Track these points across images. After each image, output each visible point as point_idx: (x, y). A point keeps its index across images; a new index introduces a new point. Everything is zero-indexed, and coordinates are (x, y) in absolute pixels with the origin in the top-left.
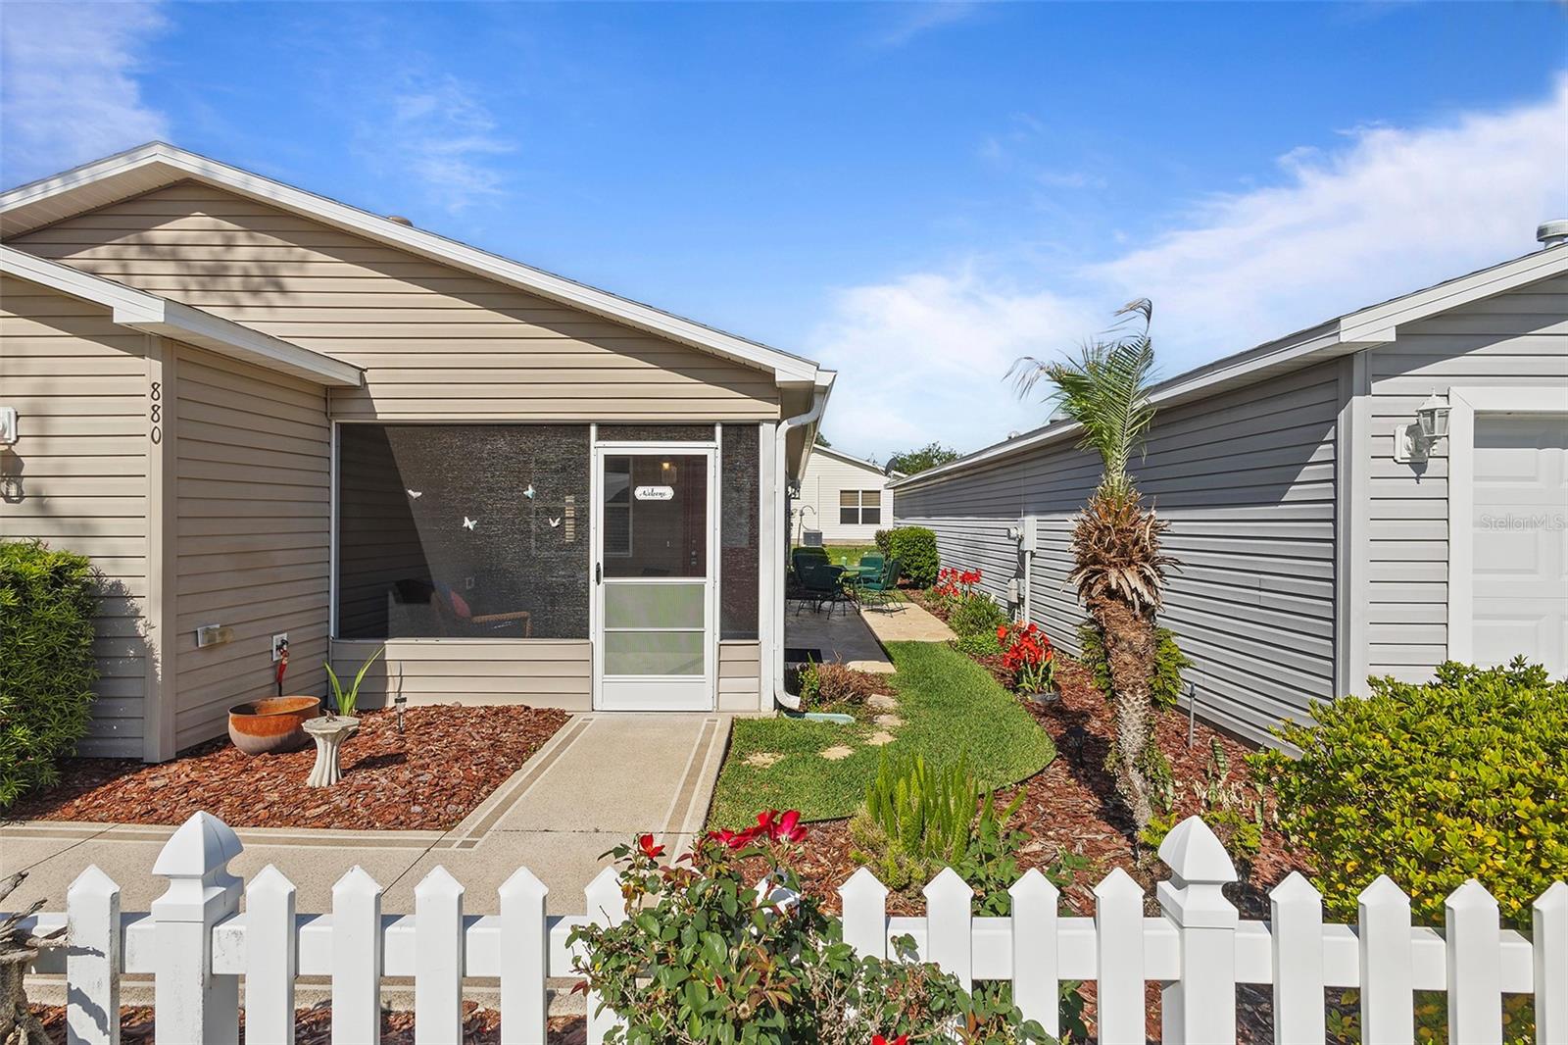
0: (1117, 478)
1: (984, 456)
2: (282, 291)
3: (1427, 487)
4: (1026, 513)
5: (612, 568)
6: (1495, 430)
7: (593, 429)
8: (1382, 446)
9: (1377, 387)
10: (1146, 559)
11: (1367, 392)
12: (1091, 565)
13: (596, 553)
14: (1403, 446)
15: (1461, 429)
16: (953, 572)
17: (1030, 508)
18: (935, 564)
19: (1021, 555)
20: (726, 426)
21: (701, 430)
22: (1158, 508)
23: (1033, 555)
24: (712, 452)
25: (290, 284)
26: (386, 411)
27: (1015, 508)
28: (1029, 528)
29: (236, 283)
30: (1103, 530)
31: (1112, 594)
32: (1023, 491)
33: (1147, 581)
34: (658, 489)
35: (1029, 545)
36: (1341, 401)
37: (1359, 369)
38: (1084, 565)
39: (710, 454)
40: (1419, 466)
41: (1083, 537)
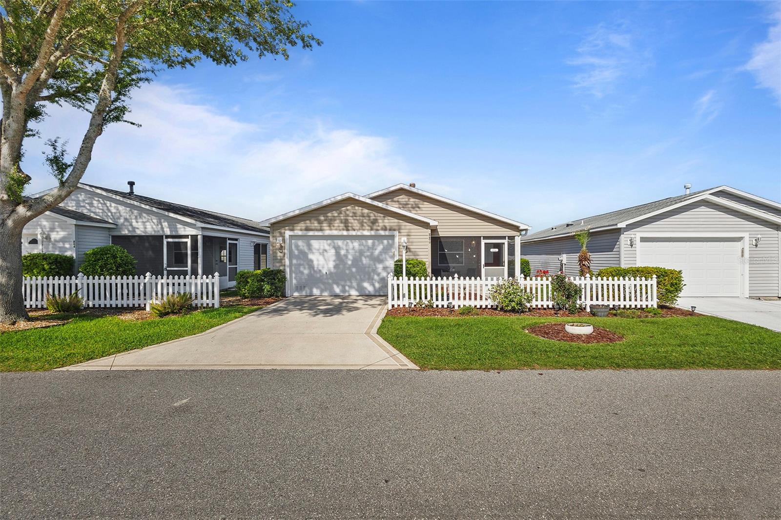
0: (584, 248)
1: (550, 238)
2: (419, 208)
3: (633, 249)
4: (563, 254)
5: (486, 265)
6: (643, 240)
7: (482, 238)
8: (626, 243)
9: (625, 233)
10: (588, 260)
11: (623, 234)
12: (580, 261)
13: (483, 262)
14: (629, 243)
15: (638, 240)
16: (540, 271)
17: (564, 252)
18: (530, 270)
19: (562, 265)
20: (508, 237)
21: (504, 238)
22: (590, 252)
23: (565, 264)
24: (506, 242)
25: (420, 206)
26: (441, 234)
27: (559, 252)
28: (564, 258)
29: (410, 206)
30: (582, 256)
31: (584, 265)
32: (562, 248)
33: (588, 263)
34: (495, 249)
35: (564, 262)
36: (620, 236)
37: (622, 230)
38: (579, 261)
39: (505, 242)
40: (632, 246)
41: (579, 257)
